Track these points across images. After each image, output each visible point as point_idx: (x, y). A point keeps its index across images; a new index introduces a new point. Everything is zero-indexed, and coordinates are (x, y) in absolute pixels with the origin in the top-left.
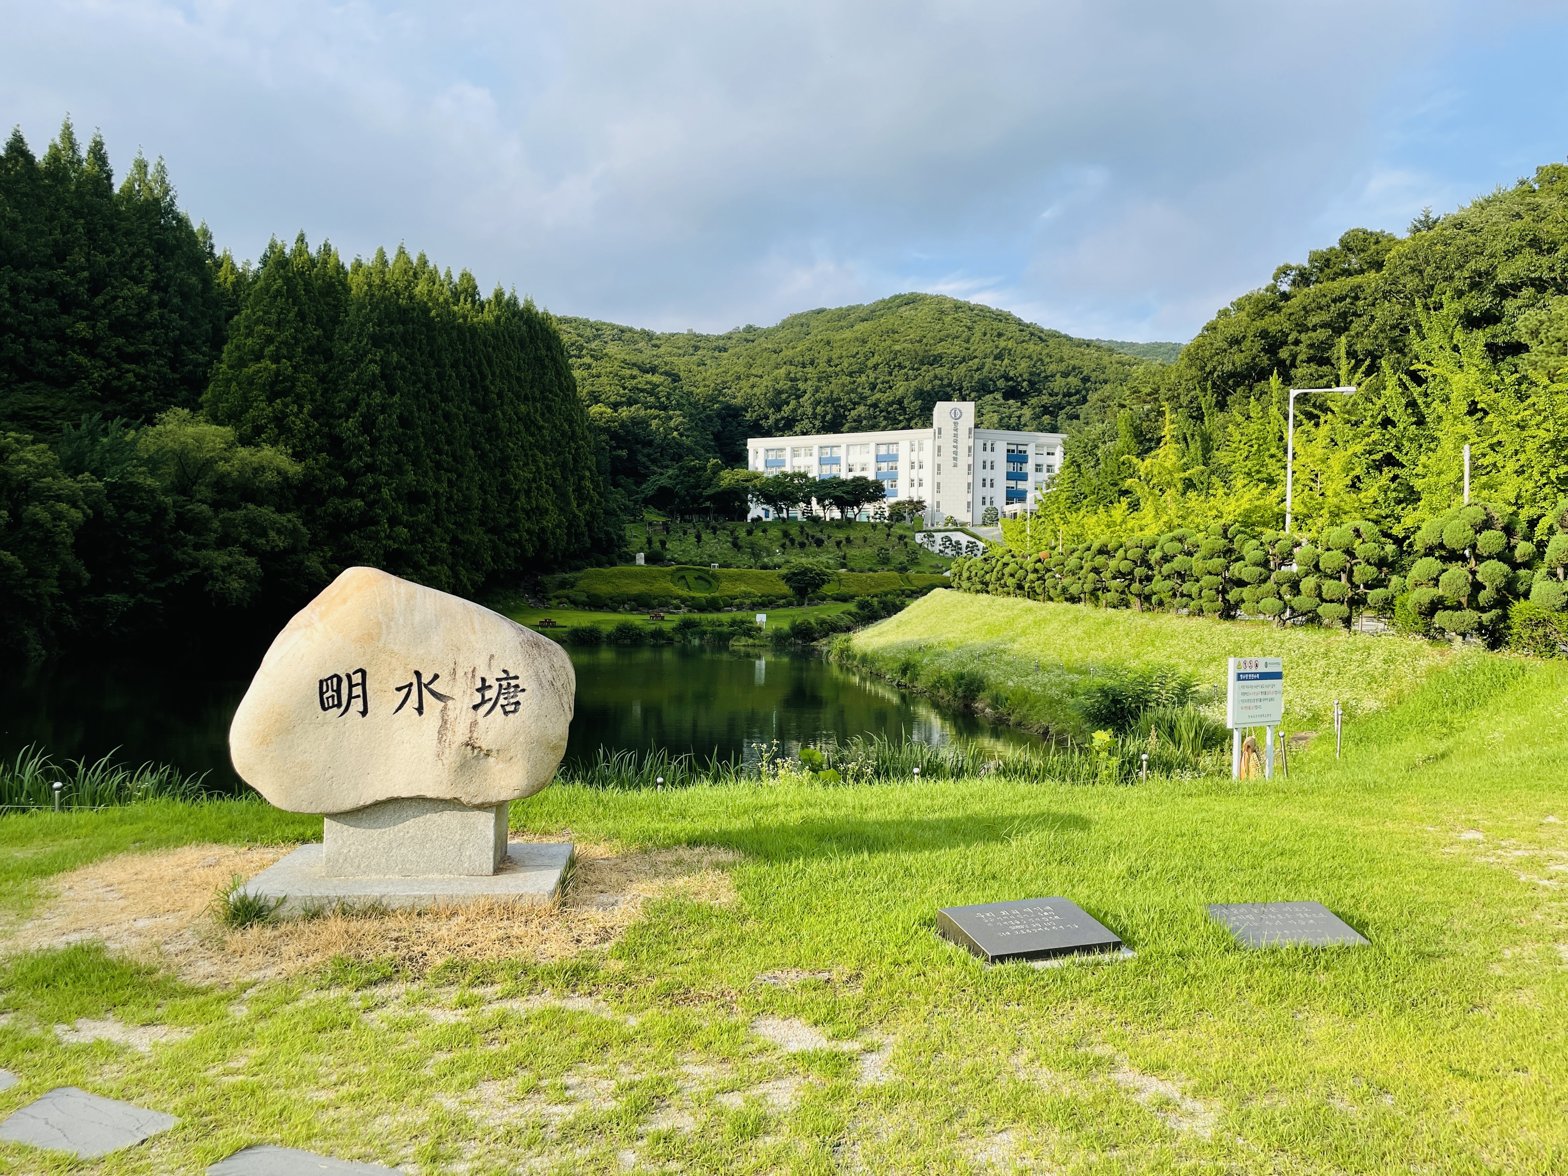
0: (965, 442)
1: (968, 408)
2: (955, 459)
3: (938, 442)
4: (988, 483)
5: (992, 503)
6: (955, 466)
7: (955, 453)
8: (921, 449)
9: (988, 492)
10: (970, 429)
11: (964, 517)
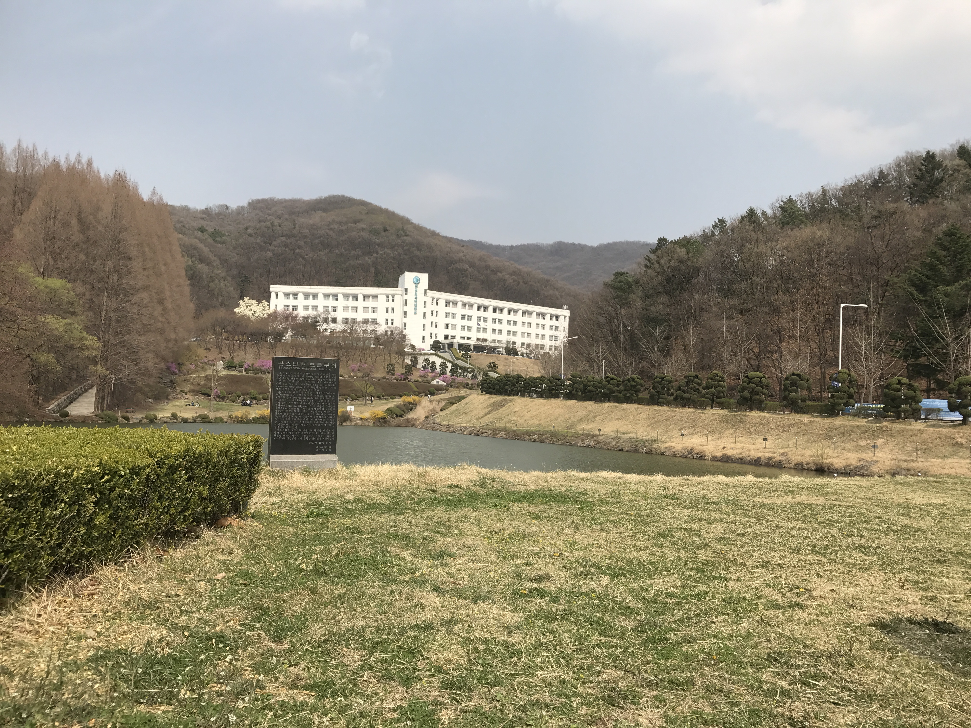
0: (421, 298)
1: (424, 277)
2: (415, 309)
3: (406, 297)
4: (434, 325)
5: (436, 337)
6: (415, 313)
7: (416, 305)
8: (393, 301)
9: (434, 330)
10: (425, 291)
11: (419, 345)
